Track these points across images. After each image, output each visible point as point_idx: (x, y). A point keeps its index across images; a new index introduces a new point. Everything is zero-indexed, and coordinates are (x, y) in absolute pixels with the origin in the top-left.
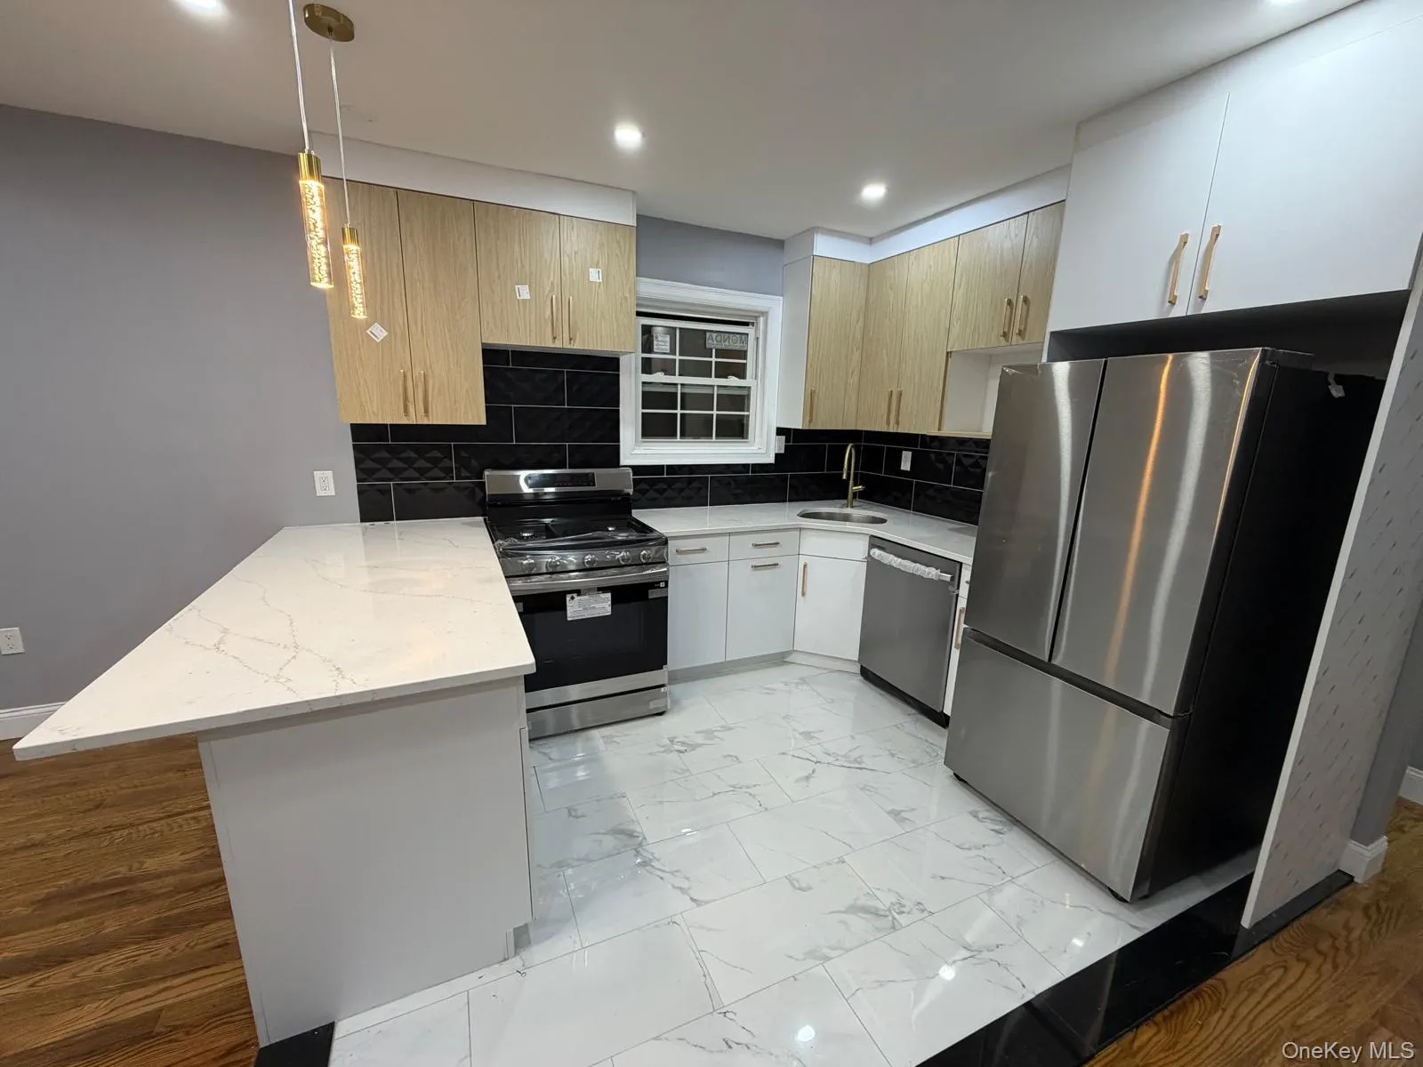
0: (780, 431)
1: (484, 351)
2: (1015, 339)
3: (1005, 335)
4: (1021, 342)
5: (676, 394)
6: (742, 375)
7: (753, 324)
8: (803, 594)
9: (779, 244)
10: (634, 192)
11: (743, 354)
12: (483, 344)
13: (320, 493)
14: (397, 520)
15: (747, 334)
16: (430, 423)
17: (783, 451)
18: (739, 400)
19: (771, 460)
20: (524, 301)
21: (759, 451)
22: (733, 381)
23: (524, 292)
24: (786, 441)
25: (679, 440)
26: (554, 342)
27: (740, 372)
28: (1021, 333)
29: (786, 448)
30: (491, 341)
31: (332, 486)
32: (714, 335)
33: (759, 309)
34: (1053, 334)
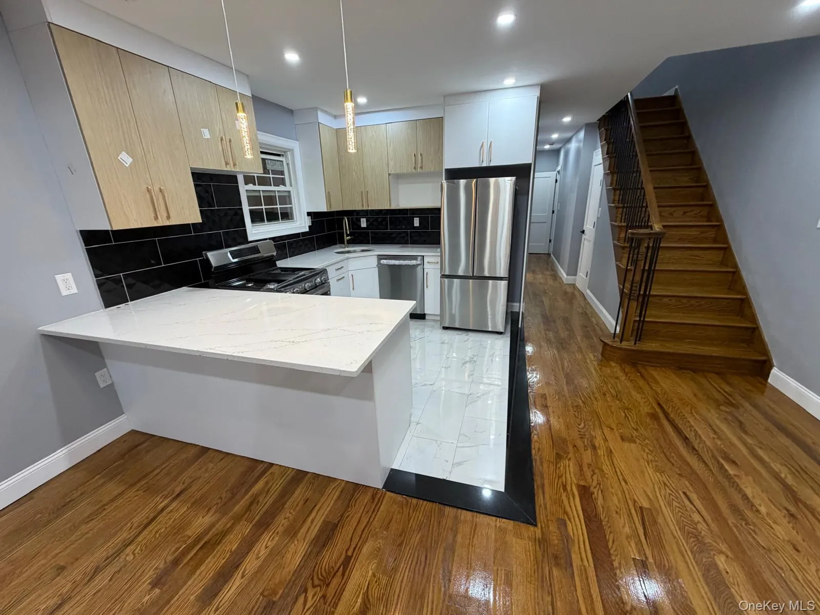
0: (309, 214)
1: (193, 174)
2: (419, 170)
3: (415, 168)
4: (421, 171)
5: (260, 196)
6: (284, 184)
7: (283, 155)
8: (353, 289)
9: (291, 112)
10: (248, 76)
11: (282, 173)
12: (191, 168)
13: (64, 292)
14: (131, 301)
15: (282, 161)
16: (171, 224)
17: (311, 224)
18: (286, 198)
19: (307, 230)
20: (208, 139)
21: (301, 226)
22: (282, 188)
23: (206, 134)
24: (312, 219)
25: (266, 223)
26: (226, 167)
27: (282, 182)
28: (421, 168)
29: (312, 222)
30: (194, 166)
31: (74, 285)
32: (269, 161)
33: (289, 147)
34: (446, 170)
